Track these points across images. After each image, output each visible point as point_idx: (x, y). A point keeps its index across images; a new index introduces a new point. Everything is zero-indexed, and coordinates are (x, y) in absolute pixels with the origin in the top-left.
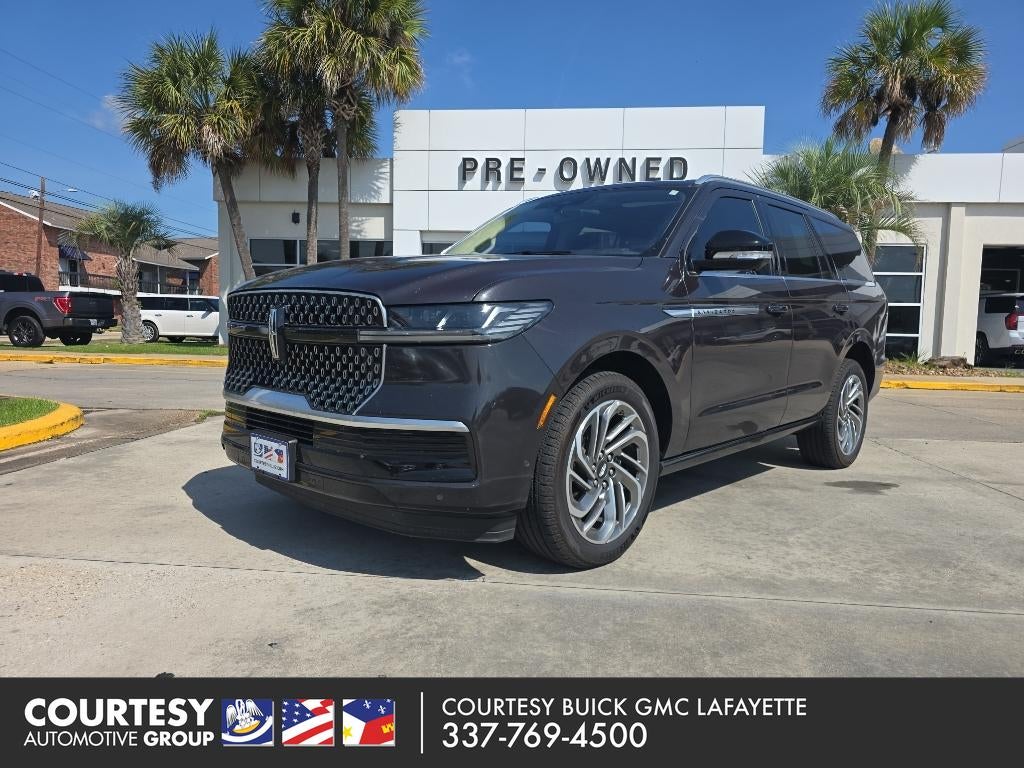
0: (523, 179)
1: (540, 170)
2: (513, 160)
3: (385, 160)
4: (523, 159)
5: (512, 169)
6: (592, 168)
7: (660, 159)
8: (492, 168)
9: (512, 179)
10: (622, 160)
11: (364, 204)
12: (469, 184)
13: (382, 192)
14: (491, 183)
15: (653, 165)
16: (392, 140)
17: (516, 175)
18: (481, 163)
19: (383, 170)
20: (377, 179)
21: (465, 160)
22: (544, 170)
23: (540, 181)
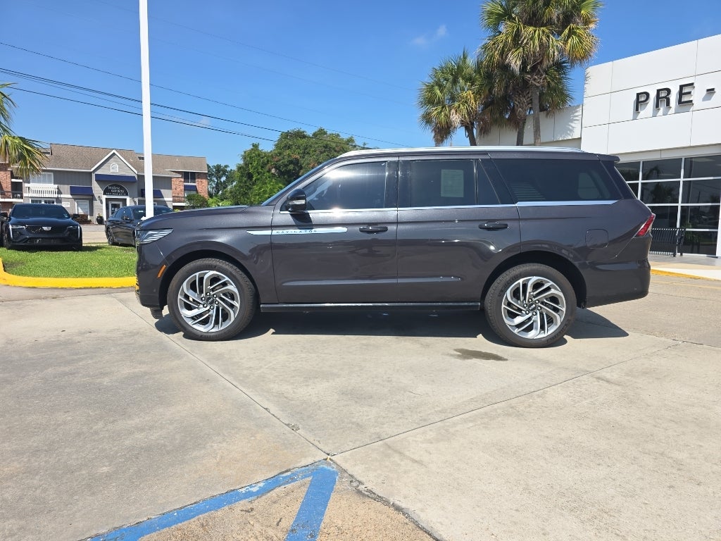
0: (691, 101)
1: (708, 90)
2: (681, 87)
3: (578, 106)
4: (692, 84)
5: (681, 94)
8: (663, 97)
9: (680, 102)
11: (562, 141)
12: (642, 113)
13: (575, 130)
14: (662, 109)
16: (583, 90)
17: (685, 99)
18: (653, 95)
19: (576, 114)
20: (572, 121)
21: (638, 95)
22: (713, 89)
23: (710, 99)
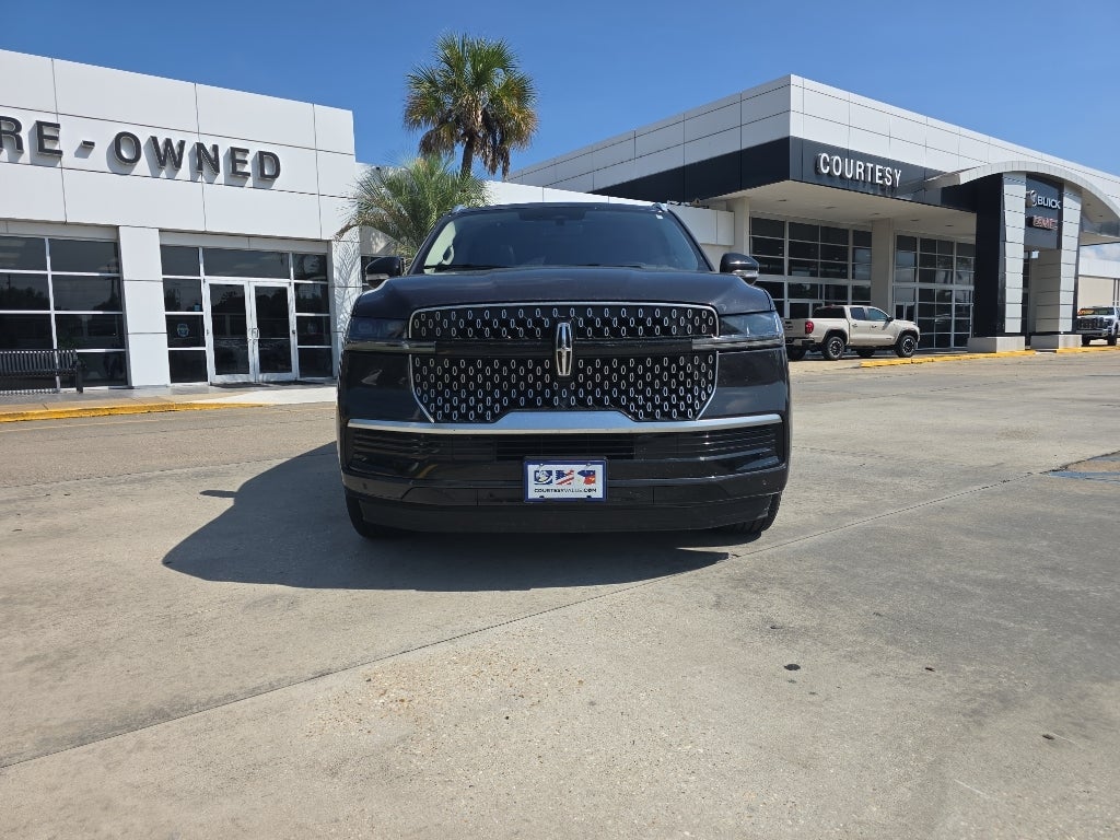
0: (60, 152)
1: (85, 143)
2: (39, 124)
4: (57, 125)
5: (40, 136)
6: (162, 151)
7: (247, 151)
9: (41, 149)
10: (200, 146)
15: (239, 156)
17: (48, 145)
22: (93, 144)
23: (86, 158)
